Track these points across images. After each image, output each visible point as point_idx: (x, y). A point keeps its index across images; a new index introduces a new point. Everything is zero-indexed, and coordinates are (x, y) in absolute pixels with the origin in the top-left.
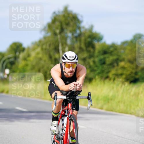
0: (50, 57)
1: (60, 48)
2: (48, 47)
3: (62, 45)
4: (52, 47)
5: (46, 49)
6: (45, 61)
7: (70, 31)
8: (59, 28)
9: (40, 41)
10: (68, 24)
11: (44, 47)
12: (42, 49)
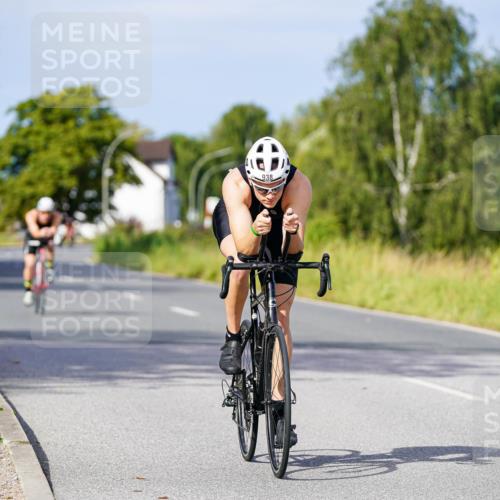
0: (363, 158)
1: (397, 126)
2: (354, 123)
3: (404, 118)
4: (369, 123)
5: (345, 130)
6: (344, 171)
7: (432, 71)
8: (394, 57)
9: (326, 104)
10: (422, 46)
11: (341, 121)
12: (333, 130)
